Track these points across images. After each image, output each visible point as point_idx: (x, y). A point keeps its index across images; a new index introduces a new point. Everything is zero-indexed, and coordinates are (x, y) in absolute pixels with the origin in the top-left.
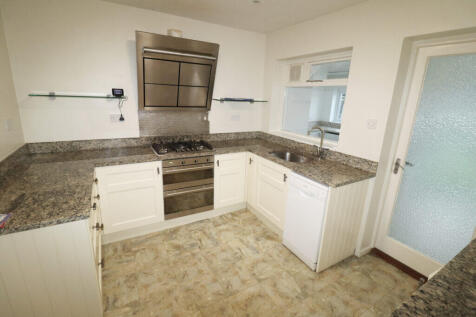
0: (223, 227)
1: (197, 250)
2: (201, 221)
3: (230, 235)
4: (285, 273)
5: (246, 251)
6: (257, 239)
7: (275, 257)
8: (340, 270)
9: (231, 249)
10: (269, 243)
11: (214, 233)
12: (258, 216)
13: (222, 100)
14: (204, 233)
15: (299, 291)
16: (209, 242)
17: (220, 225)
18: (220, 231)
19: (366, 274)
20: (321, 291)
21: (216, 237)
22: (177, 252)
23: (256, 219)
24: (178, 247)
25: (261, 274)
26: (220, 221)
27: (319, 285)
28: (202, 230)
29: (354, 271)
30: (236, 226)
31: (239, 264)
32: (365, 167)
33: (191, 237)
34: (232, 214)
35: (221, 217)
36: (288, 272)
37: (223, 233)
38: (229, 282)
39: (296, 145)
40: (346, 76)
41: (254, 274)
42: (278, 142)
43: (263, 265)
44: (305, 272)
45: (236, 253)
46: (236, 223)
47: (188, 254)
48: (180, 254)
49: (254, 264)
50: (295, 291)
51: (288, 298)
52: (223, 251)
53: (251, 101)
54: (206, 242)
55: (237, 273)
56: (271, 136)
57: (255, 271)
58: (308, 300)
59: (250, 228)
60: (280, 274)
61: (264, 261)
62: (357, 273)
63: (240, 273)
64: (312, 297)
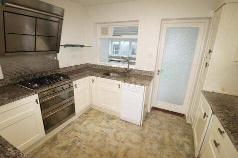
0: (85, 123)
1: (79, 143)
2: (69, 125)
3: (92, 125)
4: (130, 133)
5: (106, 131)
6: (108, 122)
7: (122, 127)
8: (148, 121)
9: (98, 133)
10: (114, 121)
11: (82, 129)
12: (100, 109)
13: (65, 46)
14: (76, 131)
15: (140, 137)
16: (83, 135)
17: (82, 123)
18: (85, 126)
19: (156, 118)
20: (148, 133)
21: (85, 130)
22: (66, 151)
23: (100, 112)
24: (64, 148)
25: (121, 139)
26: (81, 120)
27: (146, 131)
28: (73, 130)
29: (152, 119)
30: (92, 120)
31: (107, 139)
32: (149, 75)
33: (69, 138)
34: (85, 113)
35: (79, 117)
36: (131, 131)
37: (87, 126)
38: (109, 151)
39: (113, 68)
40: (137, 34)
41: (118, 141)
42: (101, 68)
43: (119, 133)
44: (137, 128)
45: (102, 134)
46: (91, 118)
47: (75, 148)
48: (69, 151)
49: (115, 135)
50: (139, 139)
51: (139, 143)
52: (94, 136)
53: (82, 46)
54: (80, 136)
55: (110, 145)
56: (96, 65)
57: (118, 139)
58: (146, 140)
59: (100, 117)
60: (129, 134)
61: (118, 132)
62: (153, 119)
63: (111, 143)
64: (147, 137)
